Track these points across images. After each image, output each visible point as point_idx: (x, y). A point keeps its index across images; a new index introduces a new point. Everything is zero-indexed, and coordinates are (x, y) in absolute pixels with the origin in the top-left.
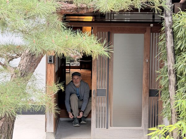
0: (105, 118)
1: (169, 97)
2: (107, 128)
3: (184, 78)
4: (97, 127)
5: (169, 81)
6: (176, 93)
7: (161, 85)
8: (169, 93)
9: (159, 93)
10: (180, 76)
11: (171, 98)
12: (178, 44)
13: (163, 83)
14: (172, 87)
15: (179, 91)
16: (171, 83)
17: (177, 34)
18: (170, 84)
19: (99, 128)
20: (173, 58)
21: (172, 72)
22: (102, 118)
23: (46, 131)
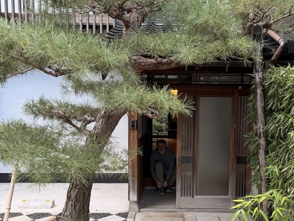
0: (190, 187)
1: (259, 163)
2: (193, 197)
3: (275, 142)
4: (182, 196)
5: (259, 145)
6: (266, 158)
7: (250, 150)
8: (259, 159)
9: (248, 159)
10: (271, 140)
11: (260, 163)
12: (269, 103)
13: (252, 148)
14: (262, 152)
15: (269, 156)
16: (261, 147)
17: (268, 92)
18: (260, 149)
19: (184, 196)
20: (263, 119)
21: (262, 135)
22: (187, 186)
23: (129, 200)
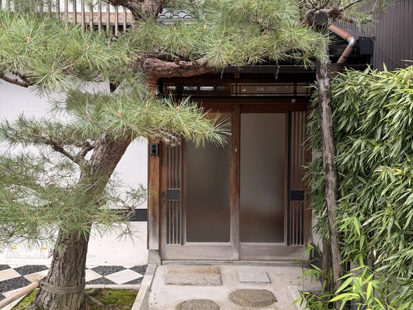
5: (325, 181)
6: (337, 203)
12: (341, 123)
14: (330, 192)
15: (343, 200)
16: (330, 185)
18: (328, 188)
20: (332, 146)
21: (331, 168)
23: (148, 248)
